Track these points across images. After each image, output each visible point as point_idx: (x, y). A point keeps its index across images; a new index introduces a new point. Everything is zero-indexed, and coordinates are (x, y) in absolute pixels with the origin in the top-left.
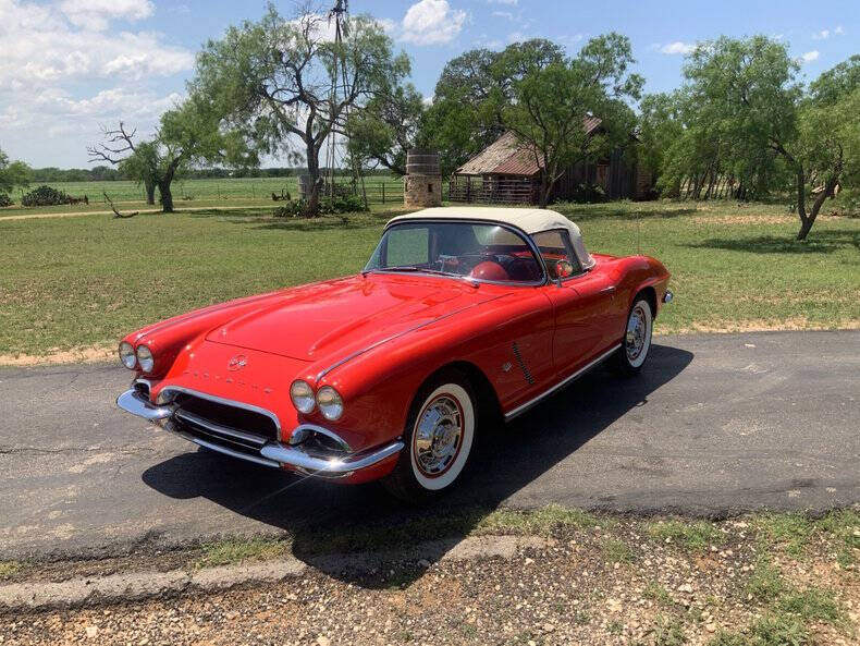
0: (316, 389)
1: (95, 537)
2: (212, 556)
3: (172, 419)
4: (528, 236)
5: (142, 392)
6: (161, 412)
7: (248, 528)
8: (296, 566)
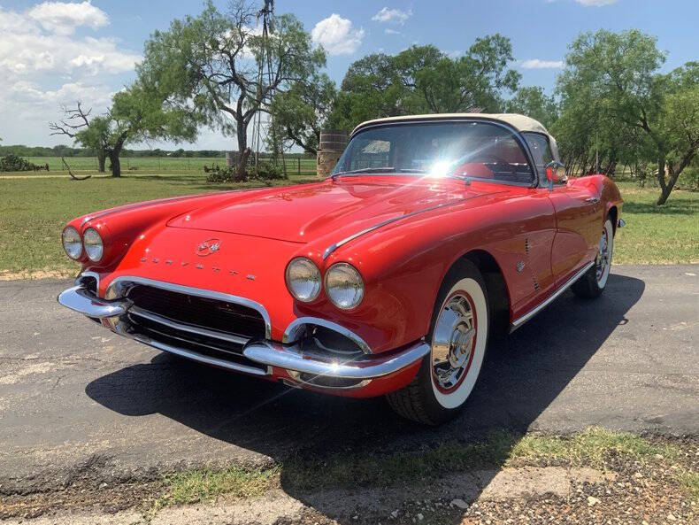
0: (323, 269)
1: (21, 464)
2: (176, 491)
3: (123, 318)
4: (520, 133)
5: (88, 286)
6: (110, 309)
7: (220, 454)
8: (291, 507)
